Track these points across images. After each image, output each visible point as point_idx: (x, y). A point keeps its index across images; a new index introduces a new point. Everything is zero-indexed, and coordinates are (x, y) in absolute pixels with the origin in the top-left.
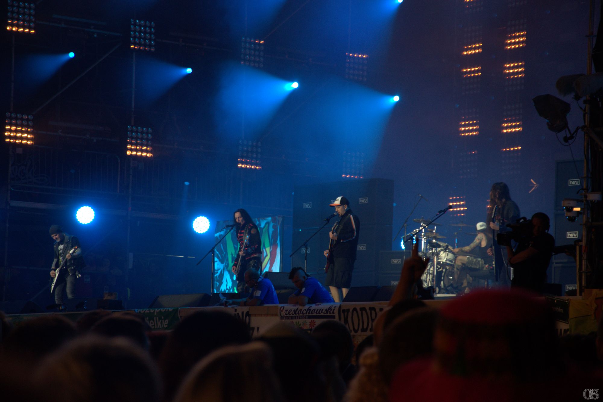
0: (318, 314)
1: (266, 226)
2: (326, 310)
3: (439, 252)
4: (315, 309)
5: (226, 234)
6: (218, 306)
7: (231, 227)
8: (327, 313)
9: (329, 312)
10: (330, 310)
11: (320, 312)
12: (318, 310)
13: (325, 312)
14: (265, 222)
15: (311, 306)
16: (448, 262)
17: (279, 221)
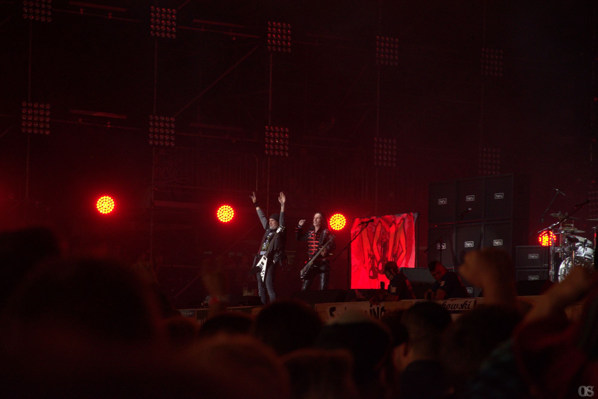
0: (453, 310)
1: (402, 223)
2: (461, 305)
3: (577, 247)
4: (450, 304)
5: (362, 230)
6: (354, 301)
7: (366, 224)
8: (463, 309)
9: (464, 307)
10: (465, 305)
11: (455, 307)
12: (453, 305)
13: (460, 307)
14: (401, 218)
15: (446, 302)
16: (586, 257)
17: (414, 218)
